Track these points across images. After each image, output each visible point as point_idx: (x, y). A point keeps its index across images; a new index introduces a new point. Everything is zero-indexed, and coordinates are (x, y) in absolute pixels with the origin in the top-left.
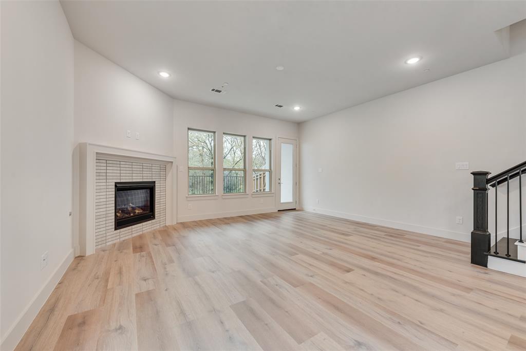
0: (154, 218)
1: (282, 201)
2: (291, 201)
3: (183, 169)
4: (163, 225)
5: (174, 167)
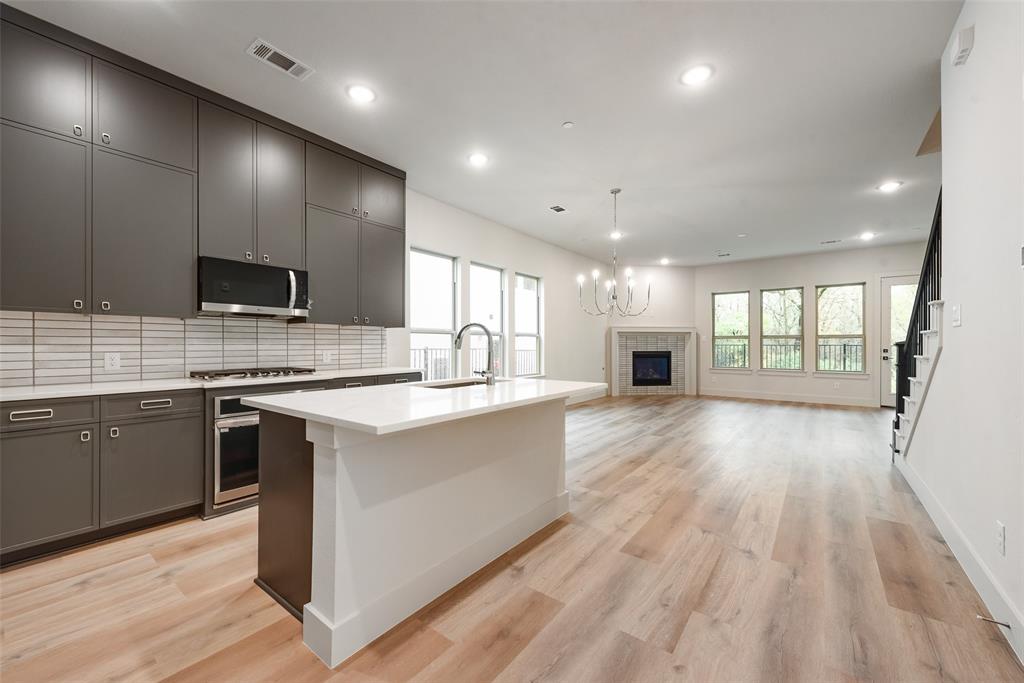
0: (670, 384)
3: (706, 338)
4: (680, 392)
5: (694, 337)
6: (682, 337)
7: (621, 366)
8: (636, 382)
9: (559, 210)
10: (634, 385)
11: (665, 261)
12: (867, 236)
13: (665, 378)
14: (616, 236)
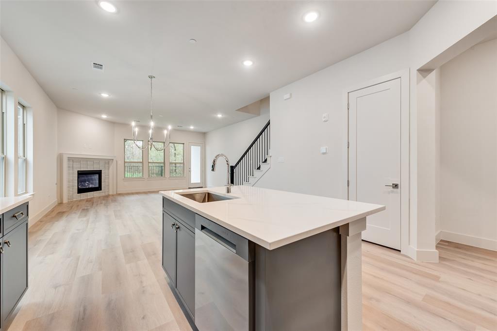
0: (101, 190)
1: (192, 182)
2: (199, 182)
3: (121, 163)
4: (107, 194)
5: (115, 162)
6: (108, 162)
7: (69, 181)
8: (80, 191)
9: (98, 66)
10: (78, 193)
11: (104, 116)
12: (192, 127)
13: (97, 186)
14: (105, 95)
